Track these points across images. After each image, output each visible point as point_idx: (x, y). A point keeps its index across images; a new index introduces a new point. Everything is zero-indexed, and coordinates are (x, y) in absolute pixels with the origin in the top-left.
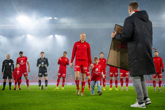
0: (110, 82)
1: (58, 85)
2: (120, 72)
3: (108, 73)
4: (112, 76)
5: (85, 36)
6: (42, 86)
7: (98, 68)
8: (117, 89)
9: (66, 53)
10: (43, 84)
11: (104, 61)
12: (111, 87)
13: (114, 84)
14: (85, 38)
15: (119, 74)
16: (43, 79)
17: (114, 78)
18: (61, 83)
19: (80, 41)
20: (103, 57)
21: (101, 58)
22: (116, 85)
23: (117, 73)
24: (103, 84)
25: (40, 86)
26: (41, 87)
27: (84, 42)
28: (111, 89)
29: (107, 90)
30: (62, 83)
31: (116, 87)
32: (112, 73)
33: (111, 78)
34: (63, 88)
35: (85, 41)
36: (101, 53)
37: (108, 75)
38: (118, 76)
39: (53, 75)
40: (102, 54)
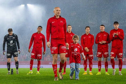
0: (98, 64)
1: (31, 68)
2: (111, 52)
3: (95, 52)
4: (100, 56)
5: (60, 10)
6: (12, 70)
7: (78, 48)
8: (107, 73)
9: (41, 28)
10: (13, 66)
11: (90, 37)
12: (100, 70)
13: (103, 67)
14: (60, 12)
15: (109, 54)
16: (12, 60)
17: (102, 59)
18: (35, 66)
19: (55, 16)
20: (89, 32)
21: (87, 34)
22: (106, 68)
23: (107, 53)
24: (90, 66)
25: (9, 69)
26: (10, 71)
27: (58, 17)
28: (99, 73)
29: (95, 74)
30: (37, 66)
31: (107, 70)
32: (100, 53)
33: (100, 59)
34: (38, 72)
35: (60, 16)
36: (87, 27)
37: (96, 56)
38: (108, 56)
39: (25, 55)
40: (89, 28)
